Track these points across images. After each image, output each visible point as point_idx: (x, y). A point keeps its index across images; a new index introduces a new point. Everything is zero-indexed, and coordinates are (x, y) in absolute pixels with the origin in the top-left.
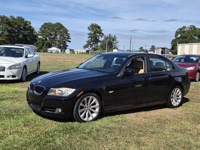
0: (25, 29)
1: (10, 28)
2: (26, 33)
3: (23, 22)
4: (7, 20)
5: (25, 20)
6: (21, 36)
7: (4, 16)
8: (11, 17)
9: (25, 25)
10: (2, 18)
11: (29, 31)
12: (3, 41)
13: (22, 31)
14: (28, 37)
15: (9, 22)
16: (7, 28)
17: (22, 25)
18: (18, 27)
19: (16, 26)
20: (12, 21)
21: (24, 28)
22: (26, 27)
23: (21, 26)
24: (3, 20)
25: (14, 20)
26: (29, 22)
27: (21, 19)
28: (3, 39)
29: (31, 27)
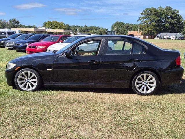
0: (172, 18)
1: (157, 19)
2: (173, 21)
3: (171, 12)
4: (155, 11)
5: (173, 9)
6: (167, 25)
7: (153, 8)
8: (159, 8)
9: (172, 14)
10: (151, 10)
11: (176, 20)
12: (150, 31)
13: (169, 20)
14: (174, 25)
15: (157, 13)
16: (155, 19)
17: (170, 14)
18: (166, 16)
19: (163, 16)
20: (160, 11)
21: (171, 16)
22: (173, 15)
23: (168, 16)
24: (152, 11)
25: (162, 10)
26: (177, 10)
27: (169, 9)
28: (151, 29)
29: (178, 15)
